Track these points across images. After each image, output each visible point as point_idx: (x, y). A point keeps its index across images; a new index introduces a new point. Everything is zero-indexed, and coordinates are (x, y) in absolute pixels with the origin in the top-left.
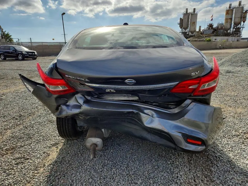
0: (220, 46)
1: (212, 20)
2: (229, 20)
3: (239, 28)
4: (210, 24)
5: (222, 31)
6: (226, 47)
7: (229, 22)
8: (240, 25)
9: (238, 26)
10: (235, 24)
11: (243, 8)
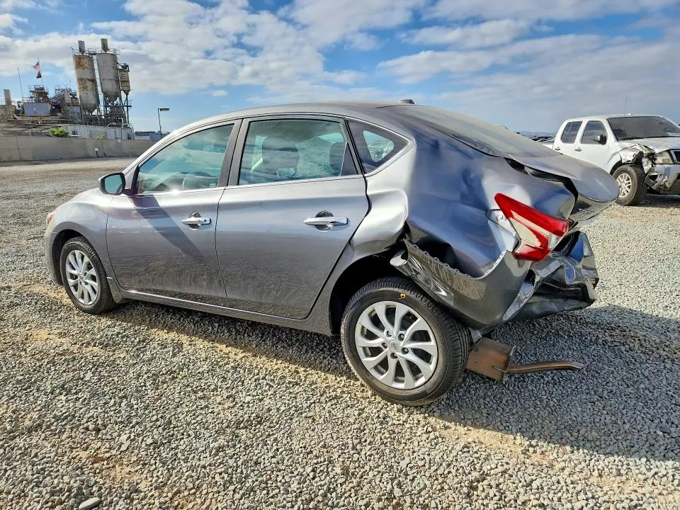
0: (97, 149)
1: (39, 76)
2: (89, 84)
3: (120, 107)
4: (37, 89)
5: (77, 109)
6: (112, 155)
7: (89, 88)
8: (118, 99)
9: (115, 102)
10: (106, 95)
11: (114, 56)
